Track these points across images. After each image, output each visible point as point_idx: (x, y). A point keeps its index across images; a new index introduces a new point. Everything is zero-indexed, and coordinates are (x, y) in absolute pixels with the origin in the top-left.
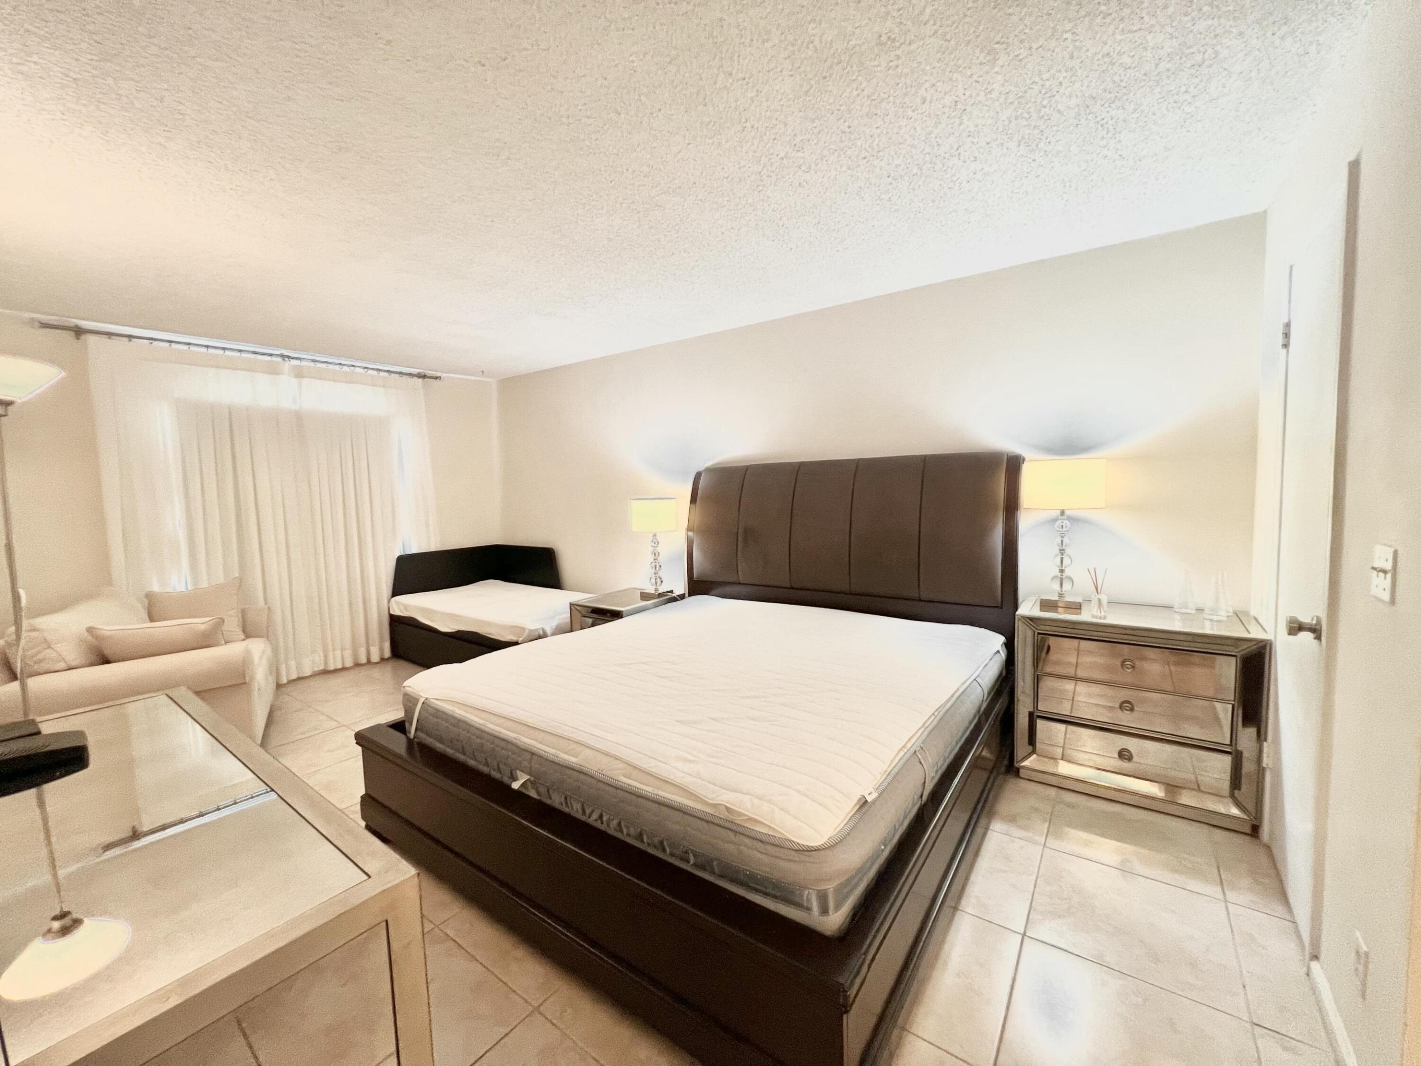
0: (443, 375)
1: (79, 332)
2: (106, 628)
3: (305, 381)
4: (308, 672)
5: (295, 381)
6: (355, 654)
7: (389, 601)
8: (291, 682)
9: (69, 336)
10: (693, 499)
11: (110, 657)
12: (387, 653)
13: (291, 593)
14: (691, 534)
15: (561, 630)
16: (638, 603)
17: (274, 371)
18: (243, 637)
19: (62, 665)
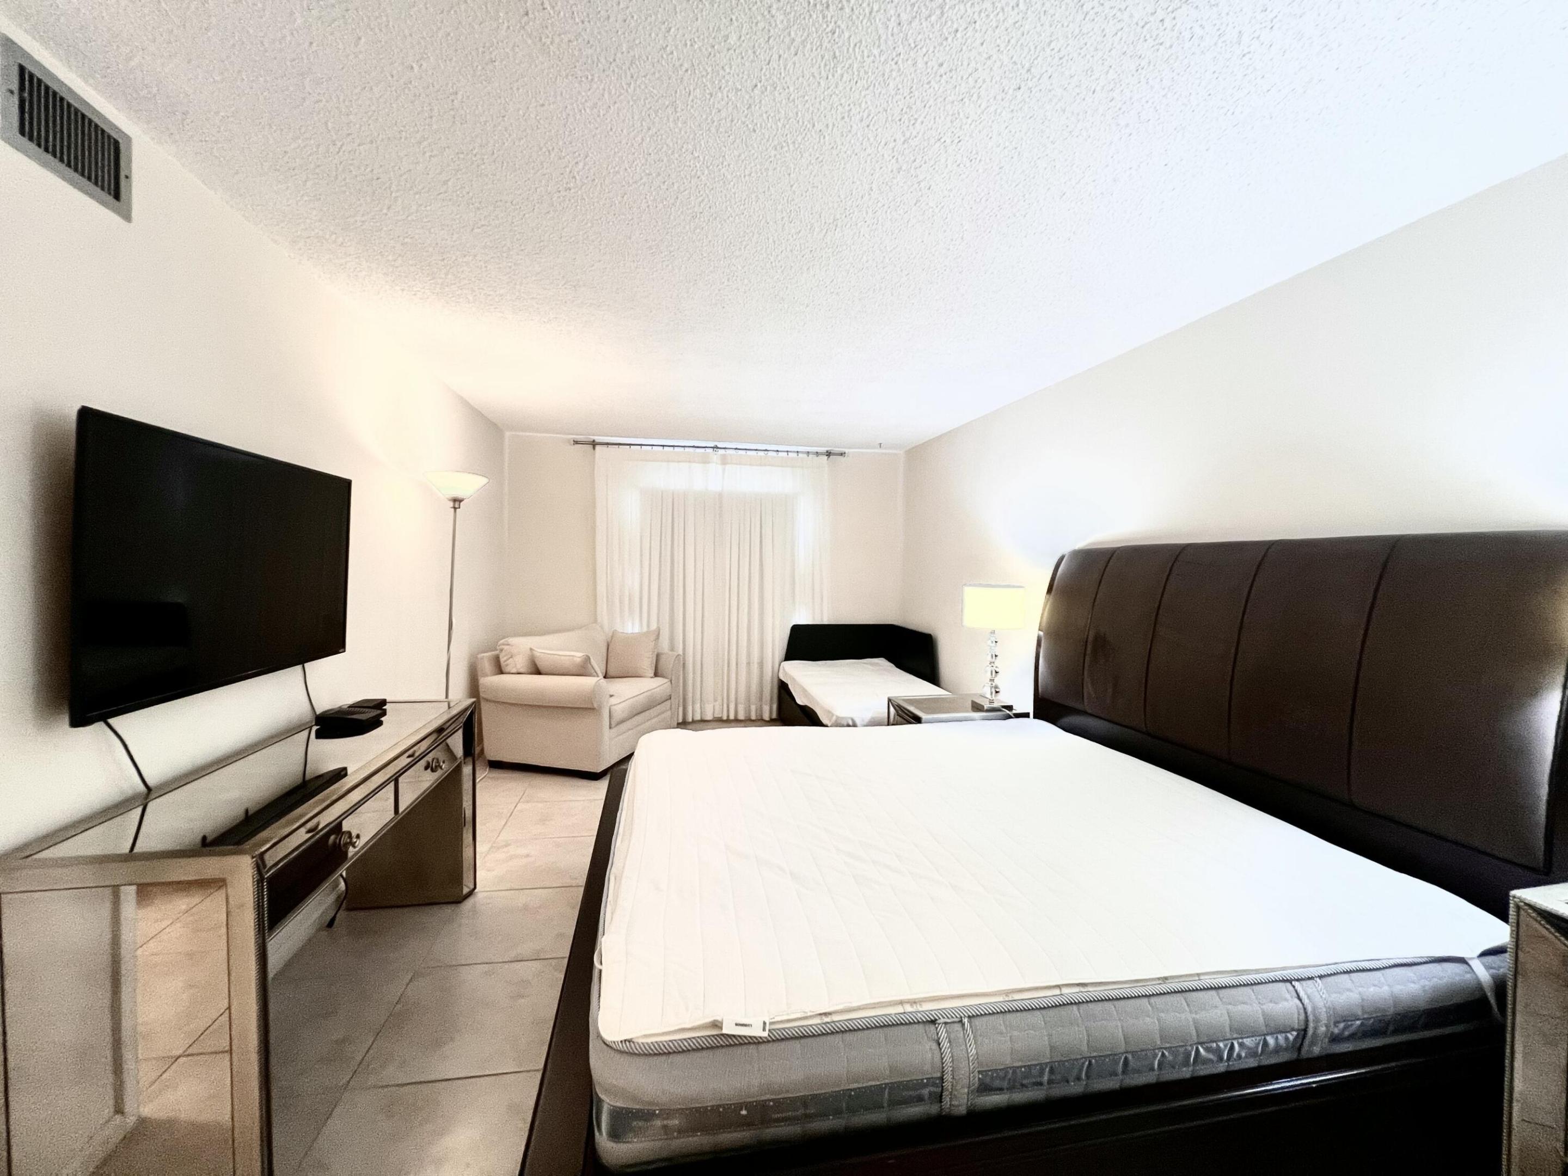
0: (846, 451)
1: (594, 444)
2: (539, 650)
3: (728, 467)
4: (709, 717)
5: (720, 467)
6: (748, 711)
7: (780, 665)
8: (694, 722)
9: (590, 447)
10: (1050, 590)
11: (542, 671)
12: (774, 716)
13: (702, 645)
14: (1041, 633)
15: (874, 723)
16: (967, 711)
17: (705, 461)
18: (652, 675)
19: (514, 670)
